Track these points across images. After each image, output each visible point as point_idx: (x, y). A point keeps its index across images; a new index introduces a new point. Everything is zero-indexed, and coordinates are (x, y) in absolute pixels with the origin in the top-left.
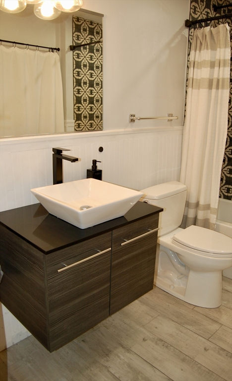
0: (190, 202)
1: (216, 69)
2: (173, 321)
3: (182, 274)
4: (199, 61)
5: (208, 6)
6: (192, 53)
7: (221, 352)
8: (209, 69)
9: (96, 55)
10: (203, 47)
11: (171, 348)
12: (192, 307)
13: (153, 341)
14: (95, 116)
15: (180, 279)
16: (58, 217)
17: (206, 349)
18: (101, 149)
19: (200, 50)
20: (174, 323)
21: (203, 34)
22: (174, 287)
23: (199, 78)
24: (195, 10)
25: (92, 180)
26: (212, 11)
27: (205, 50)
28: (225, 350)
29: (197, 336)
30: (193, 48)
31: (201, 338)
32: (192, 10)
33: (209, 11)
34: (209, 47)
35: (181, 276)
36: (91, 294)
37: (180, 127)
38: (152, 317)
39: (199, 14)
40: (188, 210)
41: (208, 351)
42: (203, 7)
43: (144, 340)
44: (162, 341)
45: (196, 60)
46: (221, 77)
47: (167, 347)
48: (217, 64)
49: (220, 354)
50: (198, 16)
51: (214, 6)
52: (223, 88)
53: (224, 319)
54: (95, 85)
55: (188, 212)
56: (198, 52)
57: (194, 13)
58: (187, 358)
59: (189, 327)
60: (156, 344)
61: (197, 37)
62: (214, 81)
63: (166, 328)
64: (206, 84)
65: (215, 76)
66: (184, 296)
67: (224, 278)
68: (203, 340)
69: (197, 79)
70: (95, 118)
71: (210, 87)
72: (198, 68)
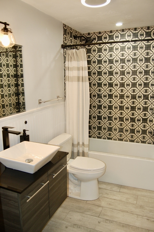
0: (74, 143)
1: (81, 71)
2: (78, 212)
3: (76, 185)
4: (71, 67)
5: (71, 37)
6: (67, 62)
7: (107, 221)
8: (77, 71)
9: (3, 57)
10: (72, 60)
11: (82, 227)
12: (86, 201)
13: (71, 227)
14: (5, 95)
15: (75, 187)
16: (14, 169)
17: (99, 222)
18: (26, 122)
19: (71, 61)
20: (79, 213)
21: (72, 53)
22: (73, 193)
23: (72, 76)
24: (65, 39)
25: (25, 142)
26: (73, 39)
27: (74, 61)
28: (108, 220)
29: (93, 216)
30: (67, 60)
31: (95, 217)
32: (64, 39)
33: (72, 39)
34: (76, 60)
35: (76, 186)
36: (41, 209)
37: (63, 103)
38: (66, 213)
39: (67, 41)
40: (73, 148)
41: (101, 223)
42: (69, 37)
43: (66, 227)
44: (76, 225)
45: (69, 66)
46: (84, 76)
47: (79, 227)
48: (81, 69)
49: (106, 223)
50: (67, 42)
51: (74, 36)
52: (85, 81)
53: (103, 204)
54: (3, 76)
55: (73, 149)
56: (70, 62)
57: (65, 40)
58: (92, 230)
59: (87, 213)
60: (74, 227)
61: (69, 54)
62: (80, 77)
63: (76, 217)
64: (77, 79)
65: (81, 75)
66: (80, 196)
67: (99, 182)
68: (96, 218)
69: (70, 77)
70: (5, 97)
71: (78, 80)
72: (70, 71)
